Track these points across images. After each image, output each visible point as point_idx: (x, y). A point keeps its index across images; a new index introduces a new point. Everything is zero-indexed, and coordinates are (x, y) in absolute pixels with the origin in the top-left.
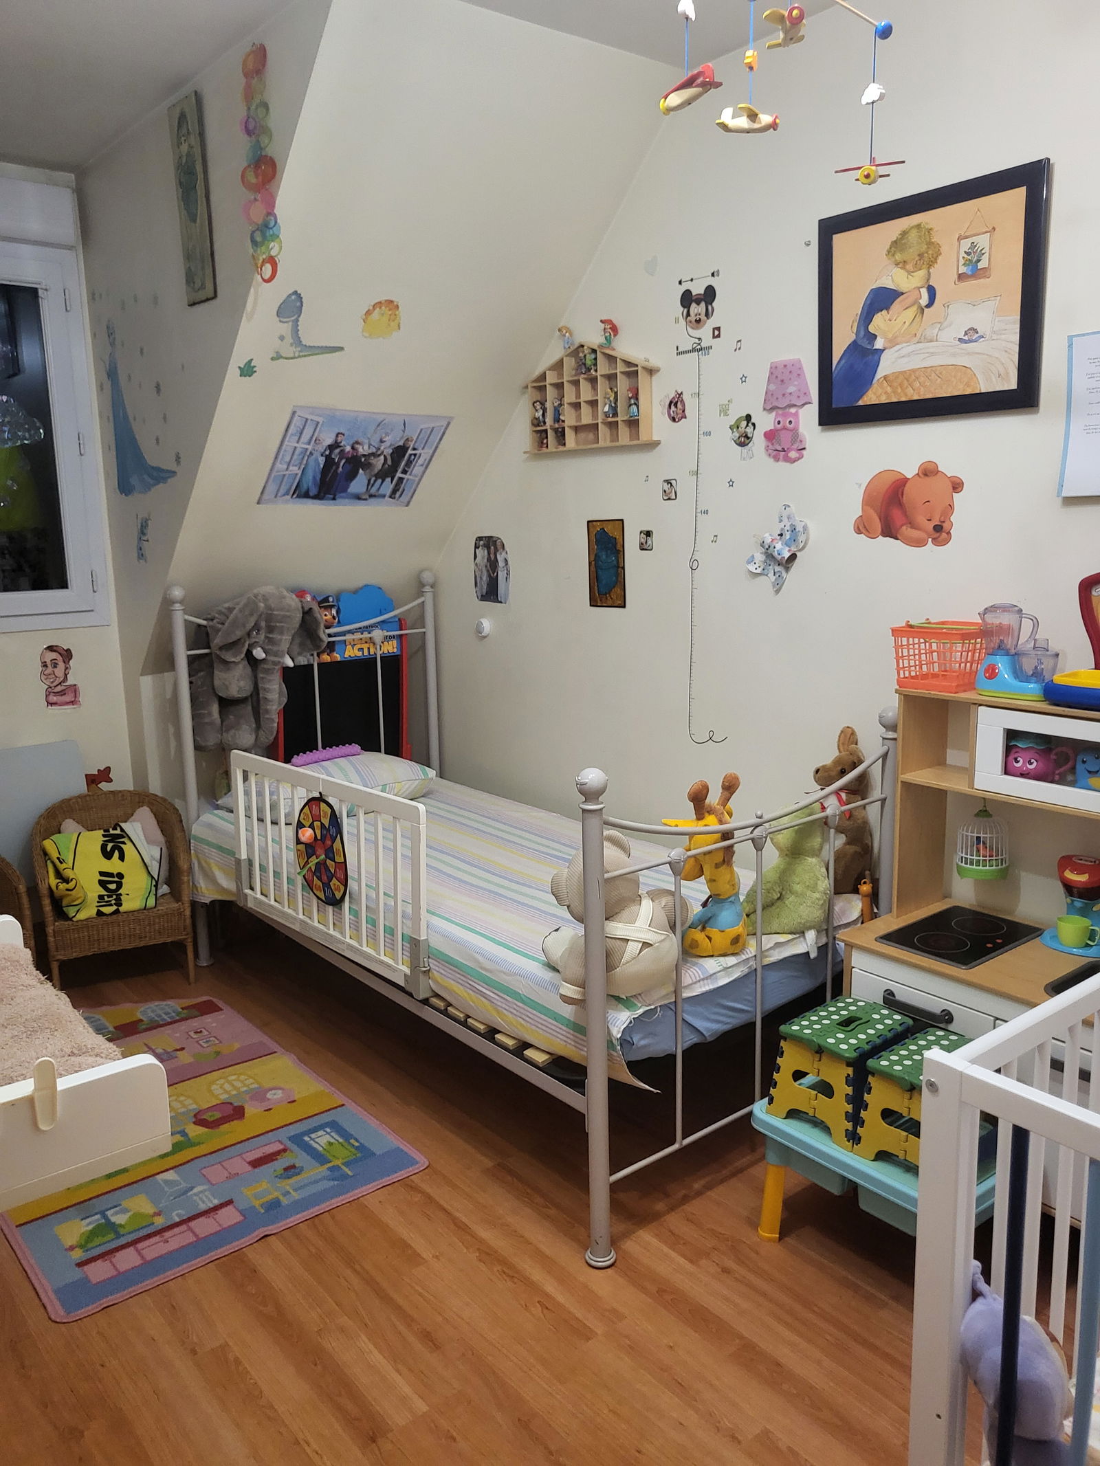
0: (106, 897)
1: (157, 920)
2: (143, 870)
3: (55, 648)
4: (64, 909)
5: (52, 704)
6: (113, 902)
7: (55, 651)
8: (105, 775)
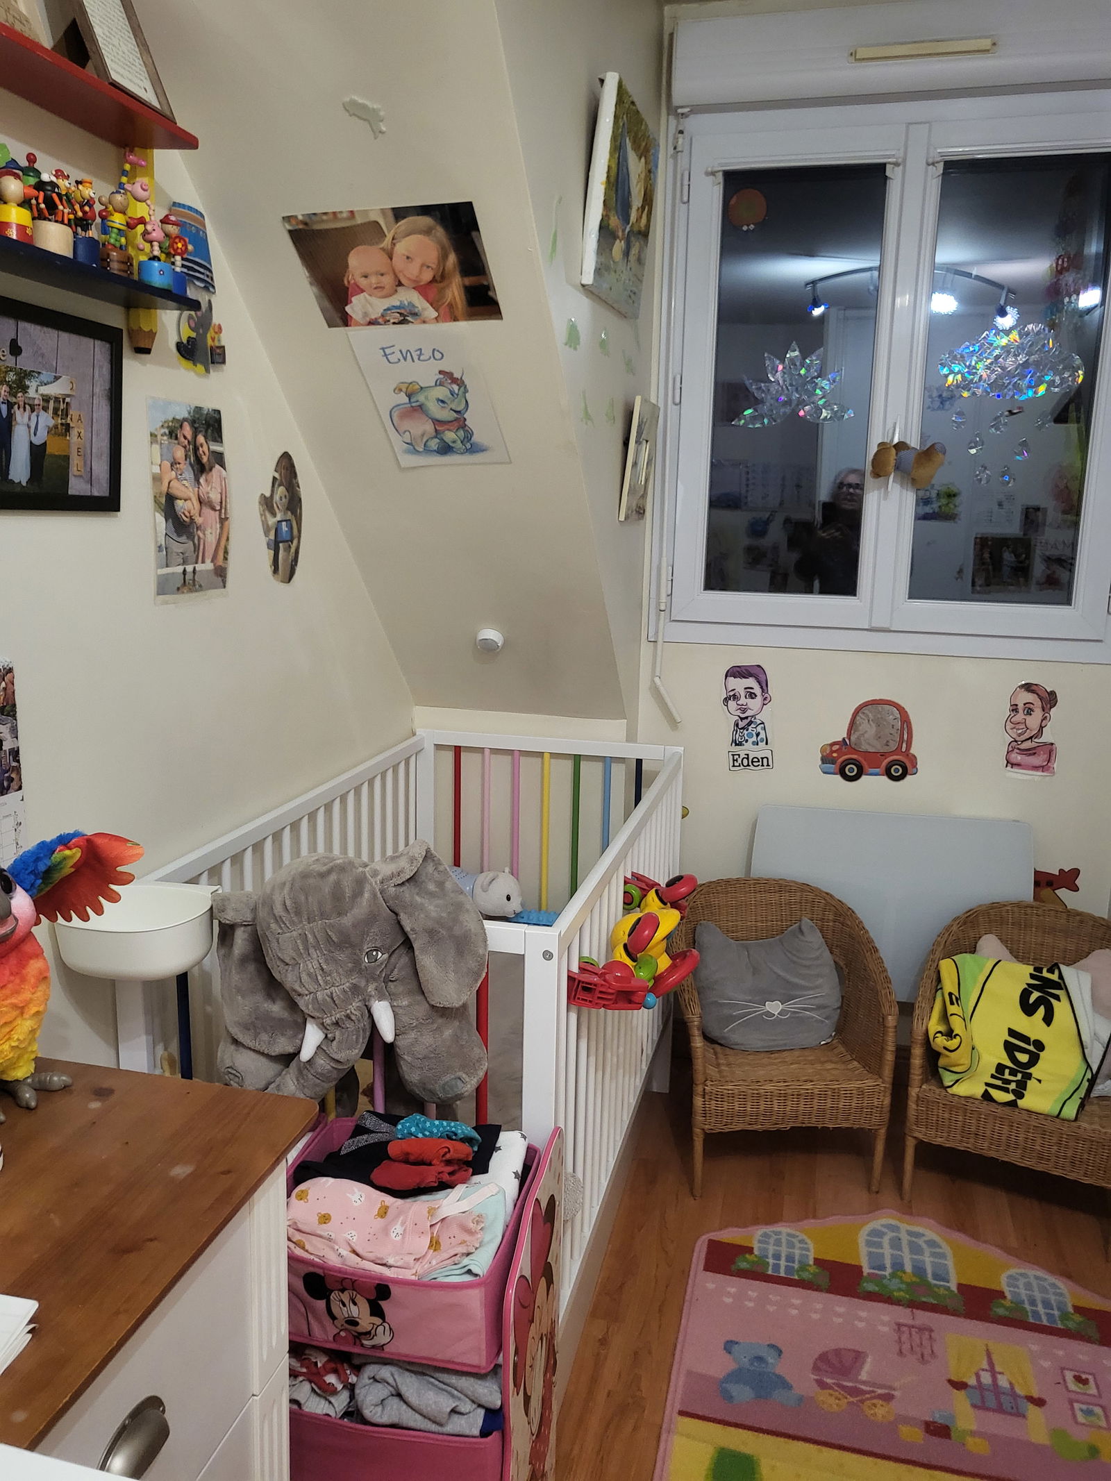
0: (1007, 1071)
1: (1071, 1144)
2: (1078, 1050)
3: (1034, 688)
4: (940, 1070)
5: (1013, 765)
6: (1013, 1086)
7: (1033, 692)
8: (1069, 879)
